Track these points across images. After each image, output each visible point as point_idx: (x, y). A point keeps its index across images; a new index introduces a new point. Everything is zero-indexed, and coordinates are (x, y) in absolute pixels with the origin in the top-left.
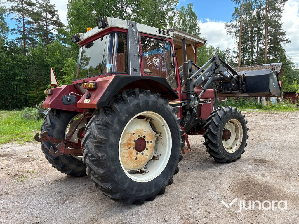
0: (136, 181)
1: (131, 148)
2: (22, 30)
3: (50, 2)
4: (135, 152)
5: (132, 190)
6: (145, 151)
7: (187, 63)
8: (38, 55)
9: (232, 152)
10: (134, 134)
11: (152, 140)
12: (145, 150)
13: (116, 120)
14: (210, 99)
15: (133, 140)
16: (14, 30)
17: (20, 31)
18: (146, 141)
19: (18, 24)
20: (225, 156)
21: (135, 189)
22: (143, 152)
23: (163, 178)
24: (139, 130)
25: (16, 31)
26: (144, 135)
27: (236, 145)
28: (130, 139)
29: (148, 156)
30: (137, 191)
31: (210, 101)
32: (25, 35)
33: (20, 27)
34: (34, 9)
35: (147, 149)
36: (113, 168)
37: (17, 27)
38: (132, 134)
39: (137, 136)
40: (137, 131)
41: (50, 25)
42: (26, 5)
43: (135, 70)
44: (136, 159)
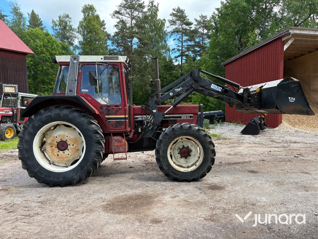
0: (47, 169)
1: (54, 147)
2: (180, 48)
3: (207, 18)
4: (57, 150)
5: (42, 174)
6: (66, 152)
7: (159, 81)
8: (187, 70)
9: (185, 171)
10: (56, 137)
11: (74, 144)
12: (67, 150)
13: (31, 126)
14: (192, 115)
15: (56, 141)
16: (174, 49)
17: (179, 50)
18: (68, 144)
19: (177, 44)
20: (171, 172)
21: (45, 174)
22: (64, 151)
23: (73, 173)
24: (61, 135)
25: (176, 50)
26: (67, 139)
27: (196, 165)
28: (53, 141)
29: (70, 155)
30: (45, 176)
31: (191, 117)
32: (182, 52)
33: (179, 46)
34: (190, 28)
35: (68, 150)
36: (27, 156)
37: (177, 47)
38: (55, 137)
39: (60, 139)
40: (59, 135)
41: (206, 40)
42: (185, 25)
43: (71, 91)
44: (58, 155)
